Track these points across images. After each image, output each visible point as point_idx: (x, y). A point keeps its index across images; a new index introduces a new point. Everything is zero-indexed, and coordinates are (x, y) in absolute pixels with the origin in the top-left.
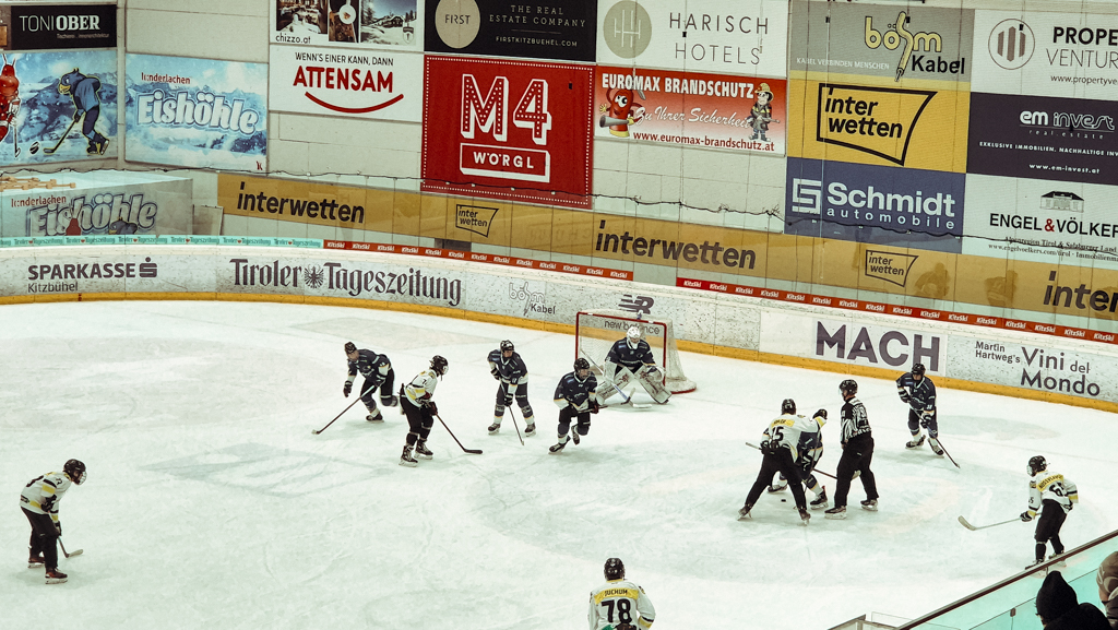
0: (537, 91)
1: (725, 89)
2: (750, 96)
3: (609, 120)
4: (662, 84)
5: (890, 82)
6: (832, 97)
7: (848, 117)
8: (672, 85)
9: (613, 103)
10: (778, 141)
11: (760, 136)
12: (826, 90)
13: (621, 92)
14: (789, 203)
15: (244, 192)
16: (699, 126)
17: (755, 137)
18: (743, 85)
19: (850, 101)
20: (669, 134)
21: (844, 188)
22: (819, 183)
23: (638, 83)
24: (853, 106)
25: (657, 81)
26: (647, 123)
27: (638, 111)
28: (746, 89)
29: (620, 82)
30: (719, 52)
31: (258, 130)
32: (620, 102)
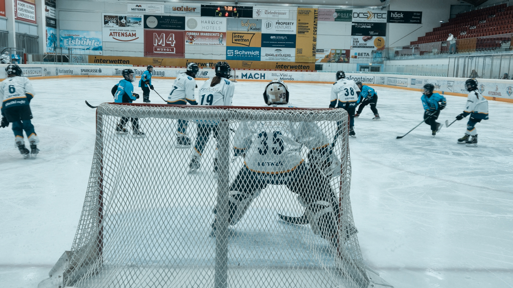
0: (172, 36)
2: (218, 35)
3: (188, 41)
4: (200, 34)
7: (238, 39)
8: (202, 34)
9: (189, 38)
12: (234, 34)
14: (227, 54)
16: (208, 41)
17: (220, 43)
21: (238, 51)
22: (233, 51)
23: (194, 34)
24: (239, 37)
27: (195, 39)
29: (191, 34)
30: (212, 28)
31: (100, 45)
32: (191, 38)
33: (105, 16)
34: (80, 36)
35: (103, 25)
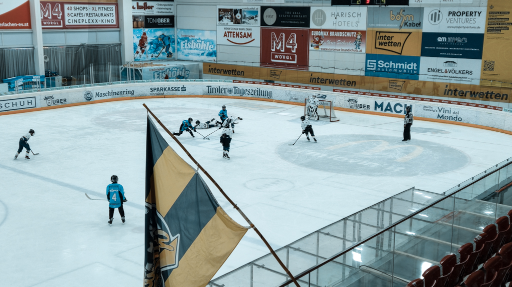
0: (293, 37)
1: (348, 34)
2: (355, 36)
3: (313, 45)
4: (329, 34)
5: (398, 30)
6: (380, 35)
7: (385, 41)
8: (332, 34)
9: (315, 40)
10: (363, 49)
11: (358, 48)
12: (378, 33)
13: (317, 36)
14: (366, 67)
15: (210, 68)
16: (340, 46)
17: (356, 48)
18: (353, 33)
19: (385, 36)
20: (331, 48)
21: (383, 62)
22: (375, 61)
23: (322, 34)
24: (386, 38)
25: (327, 33)
26: (324, 45)
27: (322, 42)
28: (354, 34)
29: (317, 33)
30: (346, 23)
31: (214, 50)
32: (317, 39)
33: (220, 10)
34: (196, 37)
35: (218, 22)
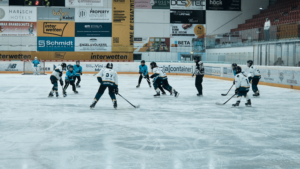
1: (23, 24)
5: (59, 21)
6: (47, 25)
7: (50, 28)
8: (10, 24)
10: (35, 34)
11: (31, 33)
12: (45, 24)
14: (38, 45)
17: (30, 33)
18: (27, 24)
19: (50, 25)
20: (10, 34)
22: (44, 41)
23: (2, 24)
24: (51, 26)
25: (7, 24)
26: (4, 32)
27: (2, 30)
30: (21, 17)
